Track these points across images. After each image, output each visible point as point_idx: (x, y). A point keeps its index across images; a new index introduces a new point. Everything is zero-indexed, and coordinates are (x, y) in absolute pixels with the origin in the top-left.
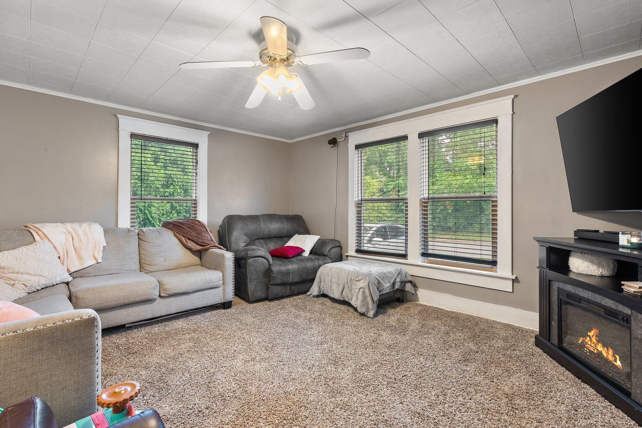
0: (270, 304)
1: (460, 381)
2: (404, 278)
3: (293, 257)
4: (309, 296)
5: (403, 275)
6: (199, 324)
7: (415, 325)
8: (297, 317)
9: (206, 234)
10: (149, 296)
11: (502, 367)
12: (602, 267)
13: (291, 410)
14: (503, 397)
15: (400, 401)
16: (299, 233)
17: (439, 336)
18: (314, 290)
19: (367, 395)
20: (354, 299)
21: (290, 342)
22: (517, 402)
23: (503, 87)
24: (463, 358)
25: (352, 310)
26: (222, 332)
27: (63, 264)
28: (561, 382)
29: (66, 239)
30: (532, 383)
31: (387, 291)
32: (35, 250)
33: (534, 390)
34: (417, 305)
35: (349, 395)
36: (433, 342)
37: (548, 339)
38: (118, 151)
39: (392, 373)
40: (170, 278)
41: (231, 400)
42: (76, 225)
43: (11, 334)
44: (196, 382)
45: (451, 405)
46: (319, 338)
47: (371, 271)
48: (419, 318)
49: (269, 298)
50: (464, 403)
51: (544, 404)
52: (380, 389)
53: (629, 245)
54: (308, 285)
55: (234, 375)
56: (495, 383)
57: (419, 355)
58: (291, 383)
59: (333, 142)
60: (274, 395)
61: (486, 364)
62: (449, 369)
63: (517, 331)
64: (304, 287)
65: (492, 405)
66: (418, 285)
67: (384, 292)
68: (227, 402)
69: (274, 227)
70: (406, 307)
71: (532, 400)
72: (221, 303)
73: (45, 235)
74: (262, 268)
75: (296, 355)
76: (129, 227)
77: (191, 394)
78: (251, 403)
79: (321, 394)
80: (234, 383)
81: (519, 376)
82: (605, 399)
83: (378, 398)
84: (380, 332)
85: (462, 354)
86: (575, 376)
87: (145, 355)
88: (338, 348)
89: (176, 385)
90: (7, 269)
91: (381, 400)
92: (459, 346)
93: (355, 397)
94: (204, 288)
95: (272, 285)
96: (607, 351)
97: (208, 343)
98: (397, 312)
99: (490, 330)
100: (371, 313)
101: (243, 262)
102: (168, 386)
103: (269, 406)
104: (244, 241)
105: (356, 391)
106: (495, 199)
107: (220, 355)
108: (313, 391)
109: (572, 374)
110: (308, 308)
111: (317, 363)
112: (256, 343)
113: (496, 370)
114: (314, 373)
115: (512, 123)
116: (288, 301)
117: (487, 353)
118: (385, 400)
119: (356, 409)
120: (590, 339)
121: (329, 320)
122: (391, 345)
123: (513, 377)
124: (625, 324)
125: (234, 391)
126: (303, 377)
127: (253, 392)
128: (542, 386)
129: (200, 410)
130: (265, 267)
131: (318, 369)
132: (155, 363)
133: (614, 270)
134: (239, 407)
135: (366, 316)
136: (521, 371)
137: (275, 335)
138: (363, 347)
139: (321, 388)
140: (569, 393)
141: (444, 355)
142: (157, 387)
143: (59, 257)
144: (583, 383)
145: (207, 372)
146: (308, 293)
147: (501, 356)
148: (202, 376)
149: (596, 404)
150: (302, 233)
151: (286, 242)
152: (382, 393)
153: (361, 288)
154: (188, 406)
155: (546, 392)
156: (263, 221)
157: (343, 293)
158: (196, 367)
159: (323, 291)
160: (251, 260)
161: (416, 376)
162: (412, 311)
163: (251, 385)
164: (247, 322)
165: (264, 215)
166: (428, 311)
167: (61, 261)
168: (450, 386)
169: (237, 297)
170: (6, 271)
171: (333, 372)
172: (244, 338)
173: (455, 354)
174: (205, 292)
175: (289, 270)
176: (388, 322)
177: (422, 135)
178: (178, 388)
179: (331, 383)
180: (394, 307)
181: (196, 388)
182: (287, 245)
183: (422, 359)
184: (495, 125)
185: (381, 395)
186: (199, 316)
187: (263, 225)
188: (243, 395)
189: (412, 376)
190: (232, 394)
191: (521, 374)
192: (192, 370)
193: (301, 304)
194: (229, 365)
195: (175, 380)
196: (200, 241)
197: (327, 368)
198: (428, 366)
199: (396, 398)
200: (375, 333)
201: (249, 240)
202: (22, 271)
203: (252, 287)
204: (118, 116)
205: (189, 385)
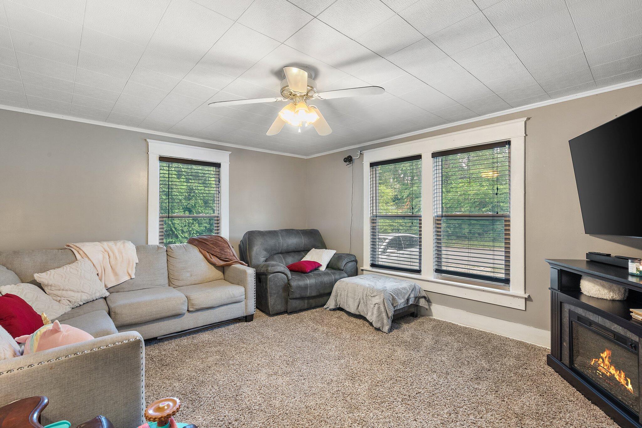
0: (289, 318)
1: (472, 399)
2: (418, 294)
3: (311, 272)
4: (326, 309)
5: (417, 290)
6: (224, 337)
7: (428, 341)
8: (315, 330)
9: (228, 250)
10: (179, 311)
11: (513, 386)
12: (613, 291)
13: (312, 424)
14: (513, 417)
15: (414, 418)
16: (317, 247)
17: (452, 353)
18: (331, 303)
19: (383, 411)
20: (369, 314)
21: (309, 356)
22: (527, 422)
23: (516, 110)
24: (475, 376)
25: (367, 324)
26: (245, 346)
27: (101, 280)
28: (571, 403)
29: (104, 257)
30: (543, 403)
31: (402, 306)
32: (77, 269)
33: (544, 410)
34: (431, 320)
35: (365, 411)
36: (446, 358)
37: (559, 358)
38: (148, 173)
39: (406, 390)
40: (197, 293)
41: (257, 413)
42: (111, 244)
43: (73, 356)
44: (225, 394)
45: (462, 424)
46: (337, 353)
47: (386, 287)
48: (432, 333)
49: (288, 311)
50: (475, 422)
51: (553, 425)
52: (395, 406)
53: (638, 273)
54: (325, 298)
55: (258, 389)
56: (505, 402)
57: (432, 372)
58: (312, 398)
59: (349, 160)
60: (296, 409)
61: (498, 382)
62: (461, 387)
63: (529, 349)
64: (321, 300)
65: (502, 424)
66: (431, 300)
67: (399, 308)
68: (254, 415)
69: (293, 241)
70: (420, 322)
71: (542, 420)
72: (243, 317)
73: (85, 254)
74: (282, 283)
75: (315, 370)
76: (158, 244)
77: (220, 406)
78: (275, 417)
79: (339, 409)
80: (259, 396)
81: (530, 395)
82: (614, 422)
83: (393, 415)
84: (395, 347)
85: (474, 372)
86: (585, 397)
87: (177, 367)
88: (354, 364)
89: (207, 397)
90: (54, 287)
91: (396, 417)
92: (472, 364)
93: (372, 413)
94: (228, 302)
95: (291, 299)
96: (619, 374)
97: (233, 356)
98: (411, 327)
99: (502, 348)
100: (386, 329)
101: (263, 277)
102: (200, 398)
103: (292, 420)
104: (263, 256)
105: (373, 407)
106: (507, 219)
107: (245, 368)
108: (333, 407)
109: (582, 395)
110: (326, 321)
111: (335, 379)
112: (278, 357)
113: (507, 389)
114: (333, 388)
115: (524, 145)
116: (306, 315)
117: (499, 372)
118: (400, 417)
119: (372, 424)
120: (603, 360)
121: (346, 335)
122: (405, 362)
123: (523, 397)
124: (633, 350)
125: (259, 404)
126: (322, 392)
127: (277, 406)
128: (551, 407)
129: (230, 422)
130: (284, 282)
131: (336, 384)
132: (187, 376)
133: (625, 294)
134: (265, 420)
135: (381, 331)
136: (532, 391)
137: (295, 349)
138: (379, 363)
139: (340, 403)
140: (579, 415)
141: (456, 372)
142: (190, 398)
143: (98, 274)
144: (592, 405)
145: (234, 385)
146: (325, 307)
147: (513, 375)
148: (230, 389)
149: (605, 426)
150: (318, 247)
151: (304, 256)
152: (397, 410)
153: (376, 304)
154: (219, 418)
155: (556, 412)
156: (282, 236)
157: (359, 308)
158: (224, 380)
159: (340, 305)
160: (271, 275)
161: (429, 393)
162: (426, 326)
163: (274, 399)
164: (269, 335)
165: (282, 230)
166: (441, 326)
167: (100, 277)
168: (462, 404)
169: (258, 310)
170: (53, 288)
171: (350, 388)
172: (266, 352)
173: (468, 371)
174: (229, 306)
175: (307, 285)
176: (402, 337)
177: (435, 155)
178: (209, 400)
179: (348, 399)
180: (408, 322)
181: (225, 400)
182: (304, 259)
183: (435, 376)
184: (507, 146)
185: (396, 412)
186: (223, 329)
187: (281, 240)
188: (268, 409)
189: (426, 393)
190: (258, 407)
191: (532, 394)
192: (221, 383)
193: (318, 318)
194: (254, 379)
195: (206, 392)
196: (223, 256)
197: (345, 383)
198: (441, 384)
199: (410, 415)
200: (389, 349)
201: (268, 255)
202: (67, 288)
203: (273, 301)
204: (148, 140)
205: (219, 398)
